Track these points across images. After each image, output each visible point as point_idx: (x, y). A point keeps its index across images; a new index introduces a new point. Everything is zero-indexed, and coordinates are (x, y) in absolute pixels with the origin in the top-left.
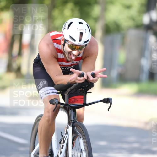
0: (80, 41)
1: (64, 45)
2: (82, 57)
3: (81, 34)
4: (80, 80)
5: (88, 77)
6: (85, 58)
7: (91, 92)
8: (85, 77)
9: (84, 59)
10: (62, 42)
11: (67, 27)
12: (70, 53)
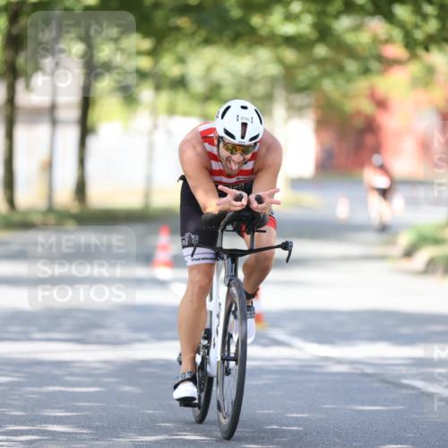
0: (243, 137)
1: (218, 146)
2: (252, 170)
3: (244, 125)
4: (235, 206)
5: (249, 202)
6: (258, 171)
7: (265, 231)
8: (244, 202)
9: (256, 174)
10: (216, 142)
11: (220, 115)
12: (228, 159)
